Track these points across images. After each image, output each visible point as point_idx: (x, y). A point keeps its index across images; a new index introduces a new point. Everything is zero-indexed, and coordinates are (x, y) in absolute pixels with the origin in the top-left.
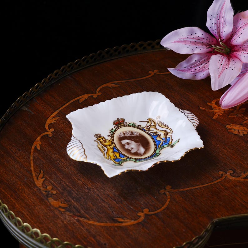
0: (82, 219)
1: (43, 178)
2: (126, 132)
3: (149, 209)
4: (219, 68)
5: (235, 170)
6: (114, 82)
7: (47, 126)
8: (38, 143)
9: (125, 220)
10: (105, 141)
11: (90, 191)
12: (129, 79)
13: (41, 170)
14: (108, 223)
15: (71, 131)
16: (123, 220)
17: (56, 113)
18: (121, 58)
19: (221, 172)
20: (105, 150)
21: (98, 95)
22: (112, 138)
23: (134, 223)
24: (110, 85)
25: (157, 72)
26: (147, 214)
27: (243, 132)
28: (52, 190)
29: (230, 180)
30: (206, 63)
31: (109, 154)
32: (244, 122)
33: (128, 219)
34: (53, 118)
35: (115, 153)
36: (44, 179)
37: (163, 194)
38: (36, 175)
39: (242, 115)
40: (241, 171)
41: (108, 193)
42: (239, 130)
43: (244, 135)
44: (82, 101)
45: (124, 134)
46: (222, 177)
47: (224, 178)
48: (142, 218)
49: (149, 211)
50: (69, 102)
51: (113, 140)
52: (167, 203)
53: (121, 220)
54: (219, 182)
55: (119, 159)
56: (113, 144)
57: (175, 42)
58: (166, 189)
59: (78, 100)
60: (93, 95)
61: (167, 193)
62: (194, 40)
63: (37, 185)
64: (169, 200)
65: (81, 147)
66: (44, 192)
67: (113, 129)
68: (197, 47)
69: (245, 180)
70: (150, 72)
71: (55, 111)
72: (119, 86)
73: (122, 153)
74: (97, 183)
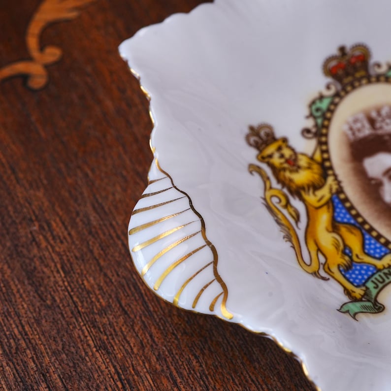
2: (379, 113)
10: (293, 163)
15: (148, 138)
20: (297, 219)
22: (320, 143)
31: (316, 244)
35: (343, 230)
45: (372, 122)
51: (325, 156)
55: (362, 263)
56: (330, 180)
65: (199, 237)
67: (321, 97)
73: (372, 229)
74: (179, 380)
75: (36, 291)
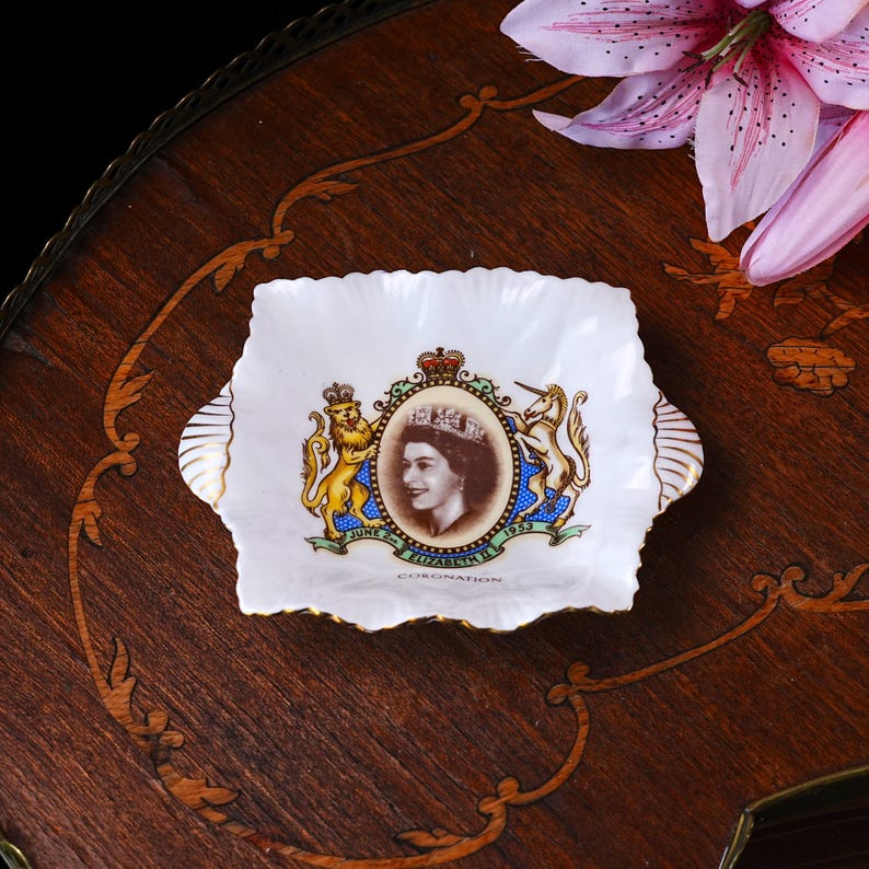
0: (287, 851)
1: (127, 675)
2: (444, 411)
3: (516, 778)
4: (732, 148)
5: (810, 562)
6: (334, 169)
7: (111, 423)
8: (87, 513)
9: (437, 838)
10: (352, 425)
11: (303, 718)
12: (389, 150)
13: (117, 639)
14: (380, 858)
16: (431, 841)
17: (134, 354)
18: (346, 37)
19: (761, 580)
21: (281, 246)
22: (384, 417)
23: (473, 850)
24: (318, 186)
25: (491, 99)
26: (513, 802)
27: (831, 377)
28: (166, 729)
29: (796, 612)
30: (680, 97)
31: (328, 489)
32: (831, 325)
33: (450, 832)
34: (129, 379)
35: (357, 488)
36: (131, 682)
37: (561, 704)
38: (101, 667)
39: (824, 289)
40: (831, 565)
41: (367, 721)
42: (814, 367)
43: (835, 388)
44: (225, 282)
45: (434, 416)
46: (763, 605)
47: (774, 605)
48: (498, 823)
49: (520, 791)
50: (175, 291)
51: (381, 428)
52: (580, 744)
53: (424, 840)
54: (757, 627)
55: (354, 516)
56: (372, 447)
57: (556, 27)
58: (571, 679)
59: (210, 278)
60: (264, 243)
61: (577, 699)
62: (631, 17)
63: (112, 712)
64: (584, 730)
66: (142, 743)
67: (406, 382)
68: (641, 48)
69: (850, 608)
70: (466, 101)
71: (132, 343)
72: (353, 187)
73: (379, 496)
74: (323, 678)
75: (192, 643)
